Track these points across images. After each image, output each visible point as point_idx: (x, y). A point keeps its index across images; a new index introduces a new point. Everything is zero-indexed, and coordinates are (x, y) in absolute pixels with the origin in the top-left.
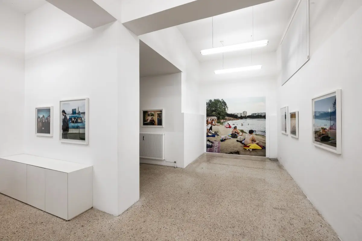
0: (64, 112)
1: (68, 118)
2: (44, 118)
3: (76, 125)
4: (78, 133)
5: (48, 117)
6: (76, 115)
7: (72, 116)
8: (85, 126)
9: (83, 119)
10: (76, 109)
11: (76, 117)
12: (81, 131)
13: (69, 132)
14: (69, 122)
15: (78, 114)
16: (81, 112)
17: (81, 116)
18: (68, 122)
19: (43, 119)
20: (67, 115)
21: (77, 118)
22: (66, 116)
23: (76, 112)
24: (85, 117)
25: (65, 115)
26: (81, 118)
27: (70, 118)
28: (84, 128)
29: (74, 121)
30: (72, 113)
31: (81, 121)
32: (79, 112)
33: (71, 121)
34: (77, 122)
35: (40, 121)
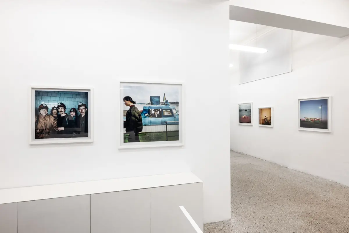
0: (127, 99)
1: (140, 108)
2: (65, 109)
3: (160, 119)
4: (164, 132)
5: (79, 106)
6: (160, 105)
7: (149, 107)
8: (178, 120)
9: (174, 111)
10: (159, 97)
11: (160, 108)
12: (171, 128)
13: (143, 131)
14: (142, 116)
15: (165, 104)
16: (169, 101)
17: (171, 106)
18: (140, 115)
19: (61, 109)
20: (136, 106)
21: (162, 110)
22: (134, 106)
23: (159, 101)
24: (178, 108)
25: (131, 104)
26: (171, 110)
27: (144, 110)
28: (177, 124)
29: (154, 114)
30: (150, 102)
31: (170, 114)
32: (167, 101)
33: (148, 114)
34: (160, 115)
35: (47, 115)
